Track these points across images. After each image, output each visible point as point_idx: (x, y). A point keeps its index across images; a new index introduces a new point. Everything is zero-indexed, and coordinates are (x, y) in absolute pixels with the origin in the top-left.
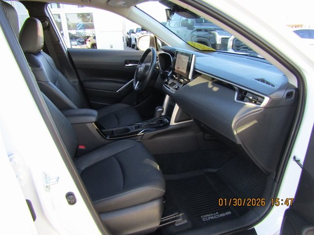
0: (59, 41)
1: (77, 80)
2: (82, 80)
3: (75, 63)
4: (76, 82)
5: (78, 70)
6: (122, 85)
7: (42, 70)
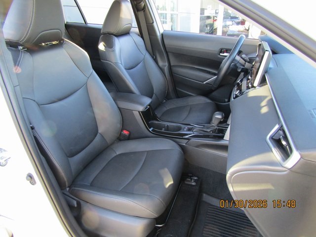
0: (153, 23)
1: (167, 64)
2: (172, 65)
3: (166, 46)
4: (165, 66)
5: (169, 53)
6: (212, 76)
7: (114, 51)
